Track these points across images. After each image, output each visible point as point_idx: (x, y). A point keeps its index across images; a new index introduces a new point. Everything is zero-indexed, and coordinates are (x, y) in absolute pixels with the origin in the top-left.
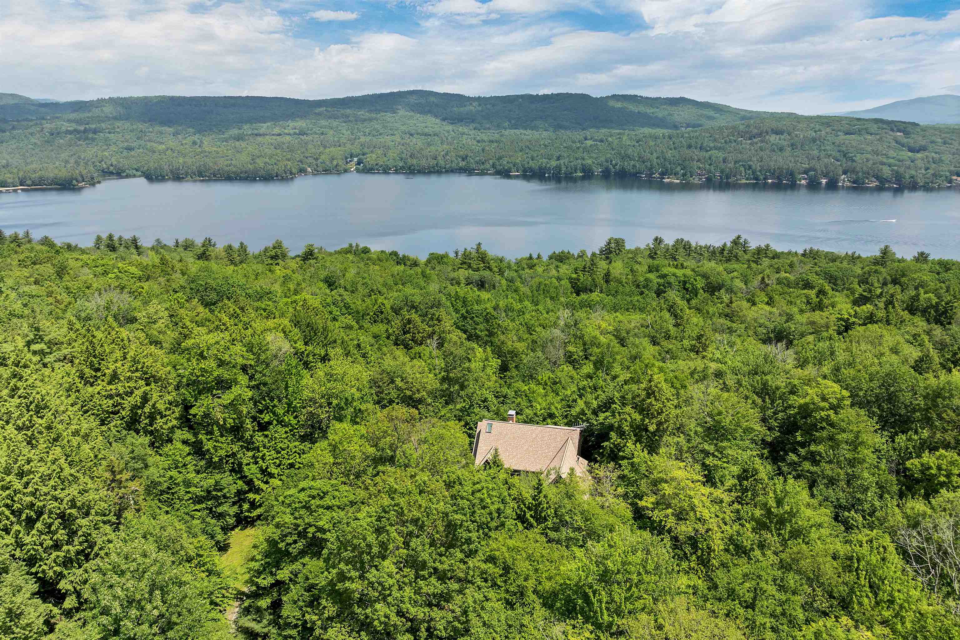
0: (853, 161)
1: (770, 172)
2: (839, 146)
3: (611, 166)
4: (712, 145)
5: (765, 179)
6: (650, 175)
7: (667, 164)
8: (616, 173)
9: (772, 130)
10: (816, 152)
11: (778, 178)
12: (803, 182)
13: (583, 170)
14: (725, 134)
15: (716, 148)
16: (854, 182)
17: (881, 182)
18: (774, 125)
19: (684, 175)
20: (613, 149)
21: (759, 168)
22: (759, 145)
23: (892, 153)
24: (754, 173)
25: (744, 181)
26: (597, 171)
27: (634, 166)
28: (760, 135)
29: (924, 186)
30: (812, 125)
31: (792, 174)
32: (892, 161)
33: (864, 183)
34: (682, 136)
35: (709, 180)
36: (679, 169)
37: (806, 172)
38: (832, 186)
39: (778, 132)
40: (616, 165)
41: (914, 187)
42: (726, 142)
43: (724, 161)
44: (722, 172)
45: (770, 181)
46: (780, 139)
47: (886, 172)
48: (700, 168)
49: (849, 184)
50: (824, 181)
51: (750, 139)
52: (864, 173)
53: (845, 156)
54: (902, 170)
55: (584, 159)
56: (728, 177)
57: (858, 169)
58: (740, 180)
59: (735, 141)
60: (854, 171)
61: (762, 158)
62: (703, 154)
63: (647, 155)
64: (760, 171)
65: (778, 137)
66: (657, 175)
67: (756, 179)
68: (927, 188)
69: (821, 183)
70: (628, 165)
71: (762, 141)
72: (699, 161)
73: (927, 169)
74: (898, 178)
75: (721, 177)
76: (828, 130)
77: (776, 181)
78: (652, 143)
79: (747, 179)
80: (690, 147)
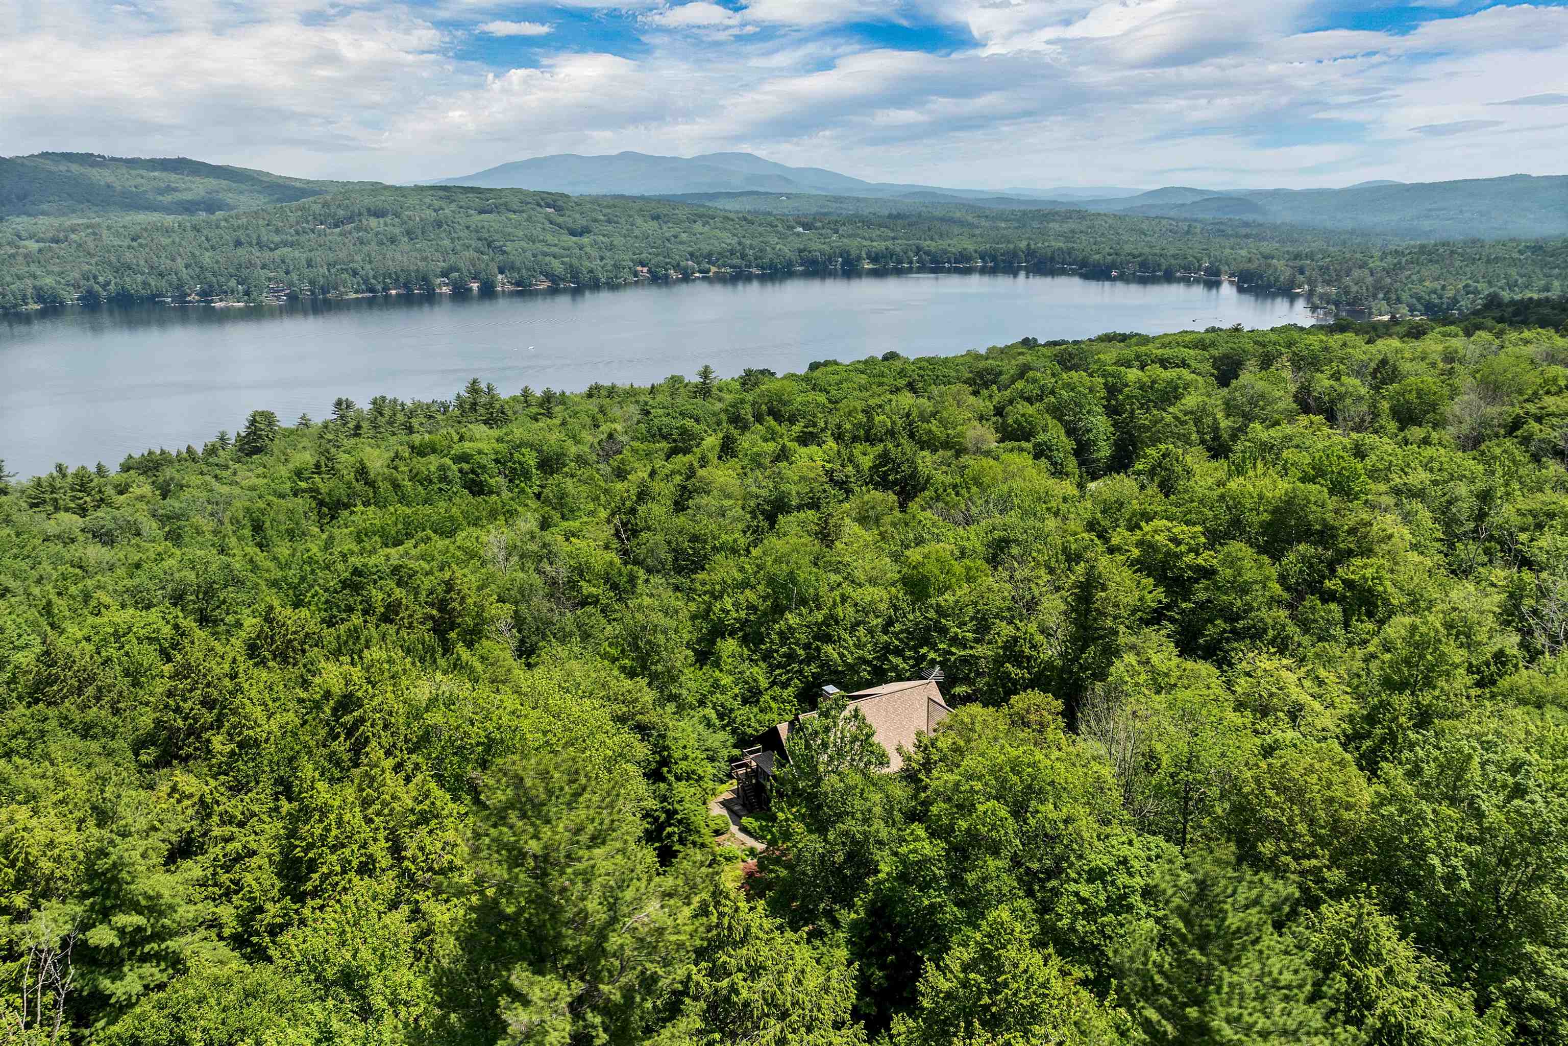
0: (504, 252)
1: (390, 277)
2: (477, 231)
3: (97, 287)
4: (277, 239)
5: (386, 289)
6: (182, 297)
7: (208, 275)
8: (110, 300)
9: (369, 210)
10: (447, 242)
11: (406, 286)
12: (445, 289)
13: (40, 298)
14: (292, 219)
15: (285, 244)
16: (518, 284)
17: (553, 281)
18: (368, 201)
19: (247, 293)
20: (92, 256)
21: (371, 273)
22: (355, 235)
23: (549, 238)
24: (366, 281)
25: (353, 296)
26: (71, 297)
27: (145, 284)
28: (350, 219)
29: (607, 284)
30: (427, 200)
31: (425, 279)
32: (554, 249)
33: (530, 285)
34: (218, 227)
35: (293, 298)
36: (233, 283)
37: (445, 274)
38: (488, 292)
39: (378, 214)
40: (108, 283)
41: (596, 286)
42: (297, 233)
43: (310, 264)
44: (312, 282)
45: (393, 292)
46: (386, 224)
47: (557, 267)
48: (270, 279)
49: (512, 288)
50: (475, 286)
51: (336, 226)
52: (528, 269)
53: (489, 246)
54: (575, 262)
55: (35, 277)
56: (325, 291)
57: (518, 264)
58: (346, 293)
59: (313, 231)
60: (512, 268)
61: (369, 255)
62: (267, 254)
63: (165, 263)
64: (375, 277)
65: (382, 220)
66: (193, 297)
67: (371, 290)
68: (613, 286)
69: (470, 290)
70: (133, 283)
71: (359, 229)
72: (264, 267)
73: (602, 259)
74: (575, 275)
75: (313, 293)
76: (453, 206)
77: (402, 291)
78: (165, 241)
79: (356, 292)
80: (238, 243)
